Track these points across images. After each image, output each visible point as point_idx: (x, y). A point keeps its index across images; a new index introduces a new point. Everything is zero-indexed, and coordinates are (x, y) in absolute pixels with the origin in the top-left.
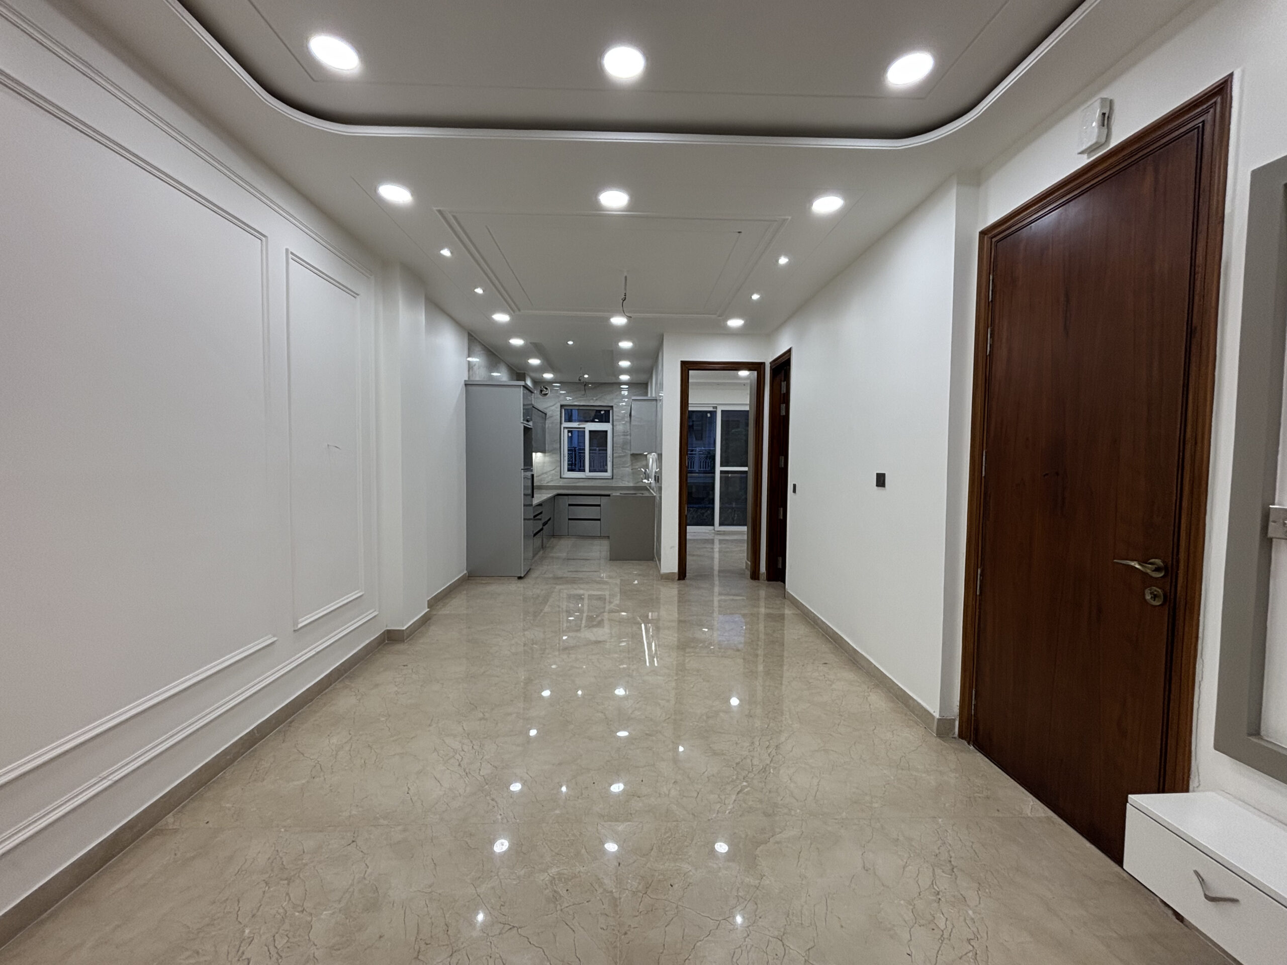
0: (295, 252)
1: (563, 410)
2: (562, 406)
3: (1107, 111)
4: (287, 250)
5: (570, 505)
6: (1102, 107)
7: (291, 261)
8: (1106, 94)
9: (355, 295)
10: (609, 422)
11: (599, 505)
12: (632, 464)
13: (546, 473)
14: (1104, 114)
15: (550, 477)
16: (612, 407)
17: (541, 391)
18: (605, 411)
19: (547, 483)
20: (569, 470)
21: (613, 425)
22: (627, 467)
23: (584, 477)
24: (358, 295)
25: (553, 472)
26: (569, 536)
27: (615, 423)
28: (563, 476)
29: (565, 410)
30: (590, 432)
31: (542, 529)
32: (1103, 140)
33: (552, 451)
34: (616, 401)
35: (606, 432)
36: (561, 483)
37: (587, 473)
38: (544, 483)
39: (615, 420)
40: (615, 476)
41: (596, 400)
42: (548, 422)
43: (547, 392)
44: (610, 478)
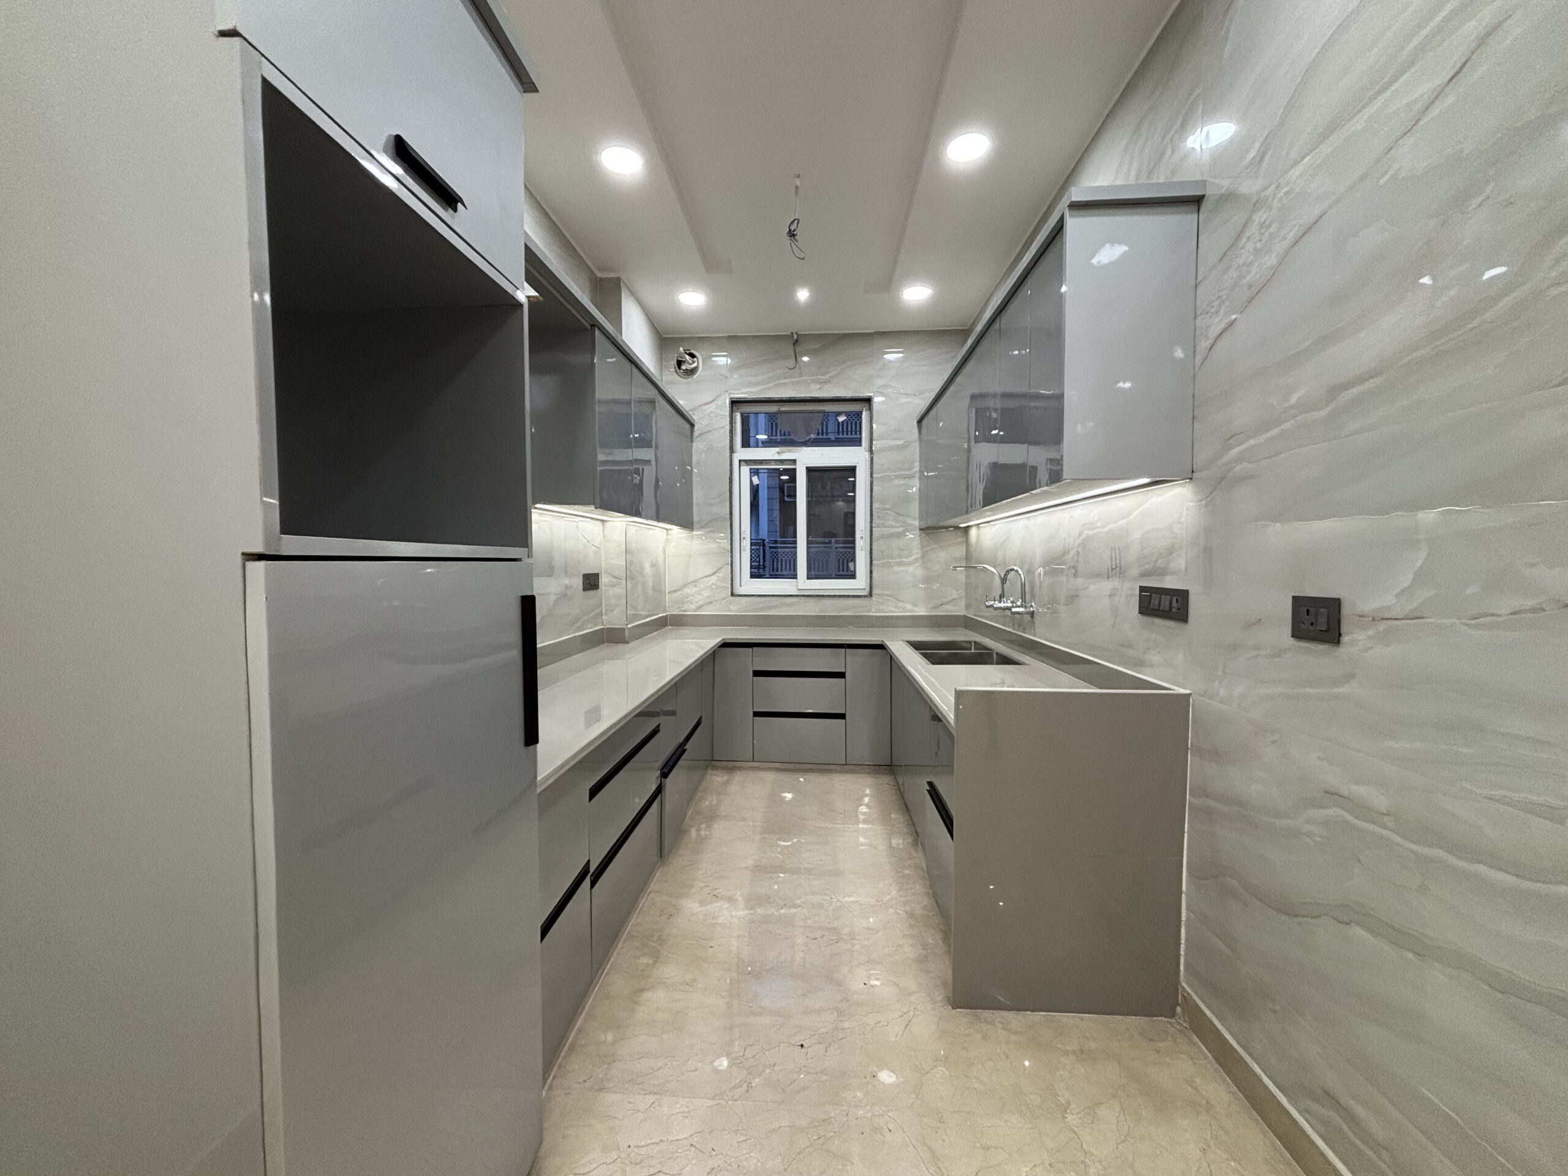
1: (738, 417)
2: (734, 403)
5: (757, 673)
10: (857, 442)
11: (841, 675)
12: (924, 556)
13: (695, 582)
15: (706, 594)
16: (868, 401)
17: (679, 363)
18: (847, 414)
19: (699, 608)
20: (753, 576)
21: (871, 451)
22: (910, 564)
23: (794, 591)
25: (714, 579)
26: (758, 760)
27: (876, 444)
28: (739, 590)
29: (742, 415)
30: (810, 470)
31: (659, 791)
33: (710, 525)
34: (879, 382)
35: (852, 469)
36: (735, 608)
37: (802, 582)
38: (690, 610)
39: (875, 435)
40: (875, 591)
41: (826, 382)
42: (698, 446)
43: (695, 365)
44: (865, 593)
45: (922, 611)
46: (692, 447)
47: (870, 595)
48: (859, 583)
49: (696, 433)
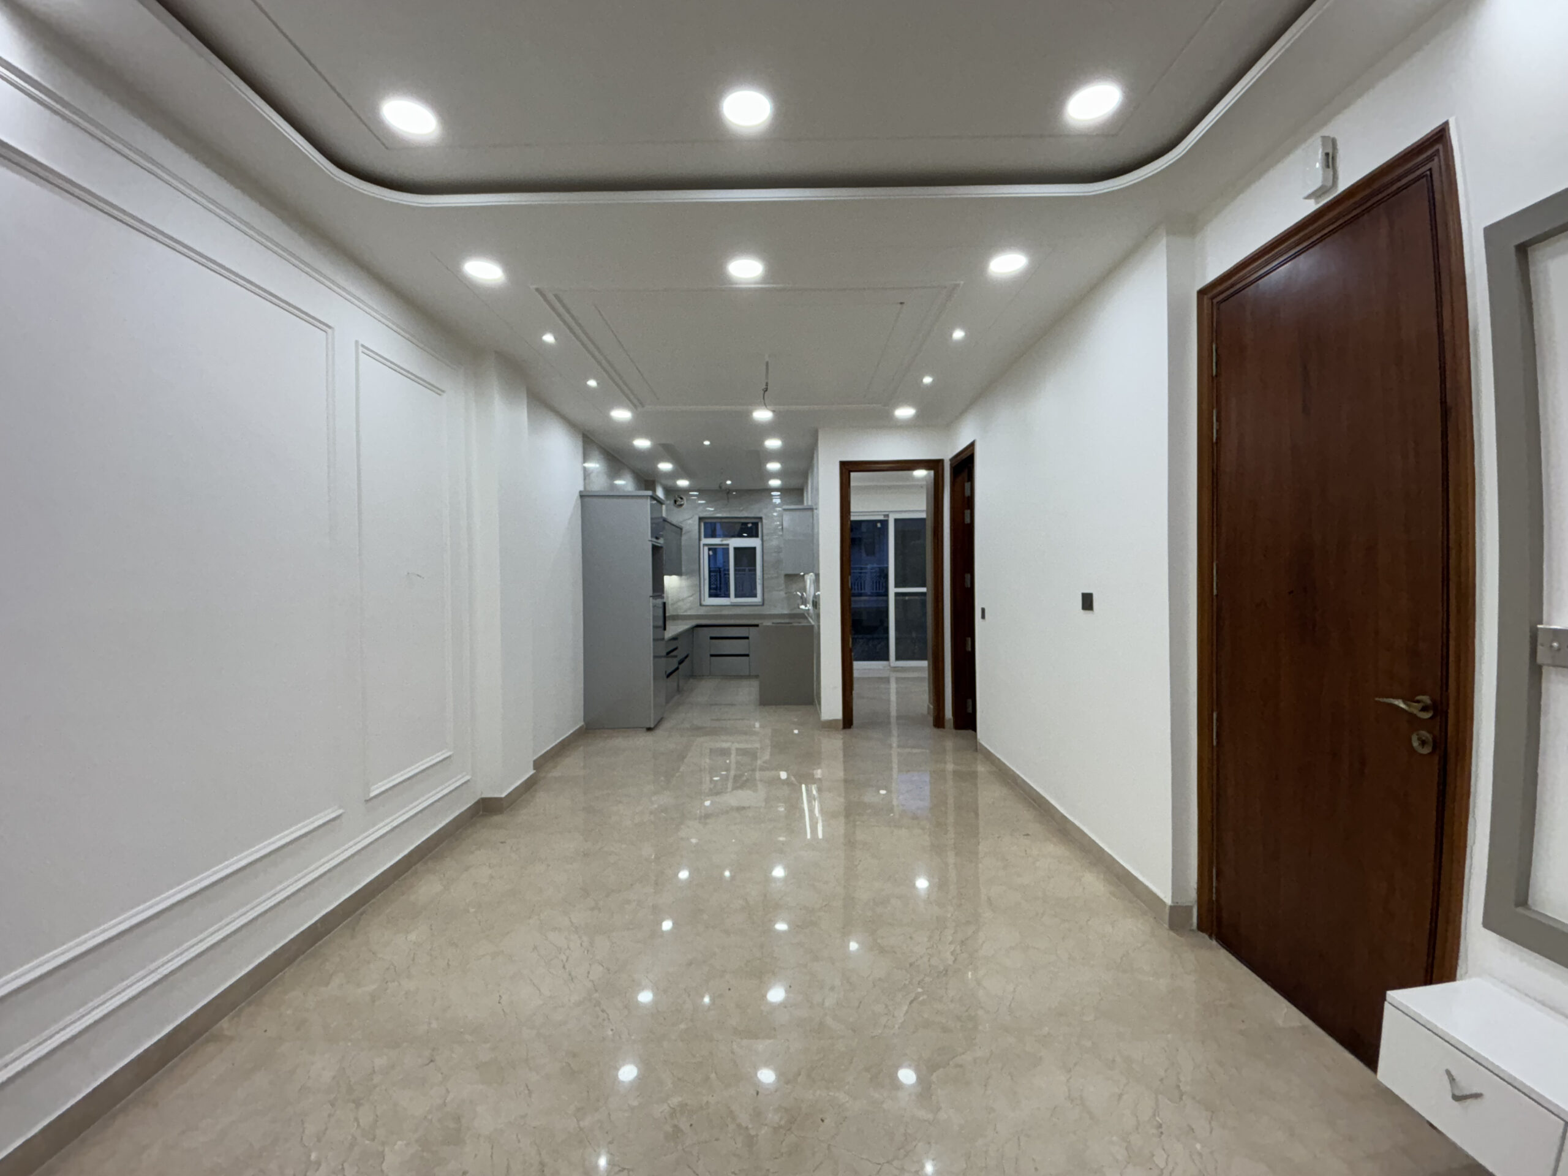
0: (366, 345)
1: (702, 525)
2: (701, 519)
3: (1330, 151)
4: (357, 342)
5: (712, 638)
6: (1324, 145)
7: (362, 356)
8: (1327, 131)
9: (440, 391)
10: (757, 536)
11: (747, 638)
12: (786, 587)
13: (683, 600)
14: (1327, 154)
15: (688, 605)
16: (761, 518)
17: (675, 502)
18: (752, 523)
19: (686, 611)
20: (711, 595)
21: (762, 540)
22: (781, 590)
23: (728, 603)
24: (443, 391)
25: (691, 599)
26: (711, 675)
27: (765, 538)
28: (704, 603)
29: (705, 524)
30: (736, 549)
31: (677, 669)
32: (1330, 183)
33: (690, 574)
34: (765, 511)
35: (754, 549)
36: (702, 611)
37: (732, 599)
38: (681, 613)
39: (764, 534)
40: (766, 602)
41: (742, 510)
42: (684, 538)
43: (682, 503)
44: (761, 604)
45: (786, 612)
46: (680, 539)
47: (763, 605)
48: (758, 600)
49: (683, 533)
